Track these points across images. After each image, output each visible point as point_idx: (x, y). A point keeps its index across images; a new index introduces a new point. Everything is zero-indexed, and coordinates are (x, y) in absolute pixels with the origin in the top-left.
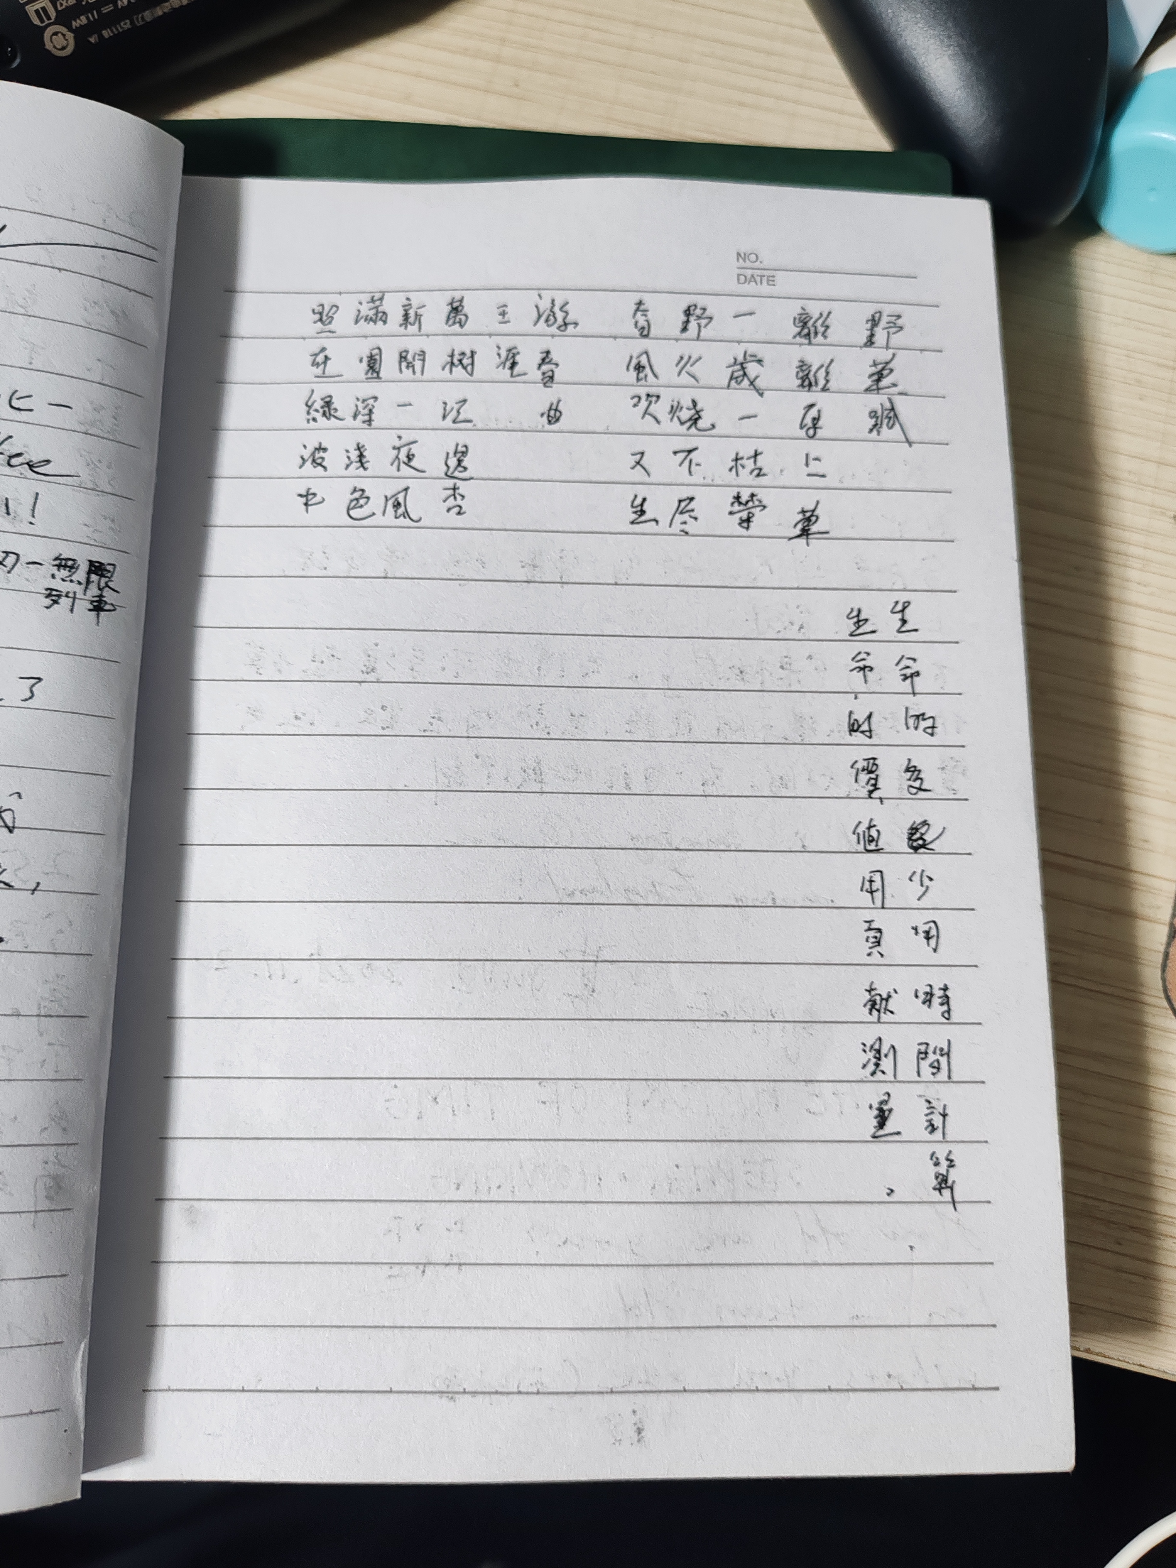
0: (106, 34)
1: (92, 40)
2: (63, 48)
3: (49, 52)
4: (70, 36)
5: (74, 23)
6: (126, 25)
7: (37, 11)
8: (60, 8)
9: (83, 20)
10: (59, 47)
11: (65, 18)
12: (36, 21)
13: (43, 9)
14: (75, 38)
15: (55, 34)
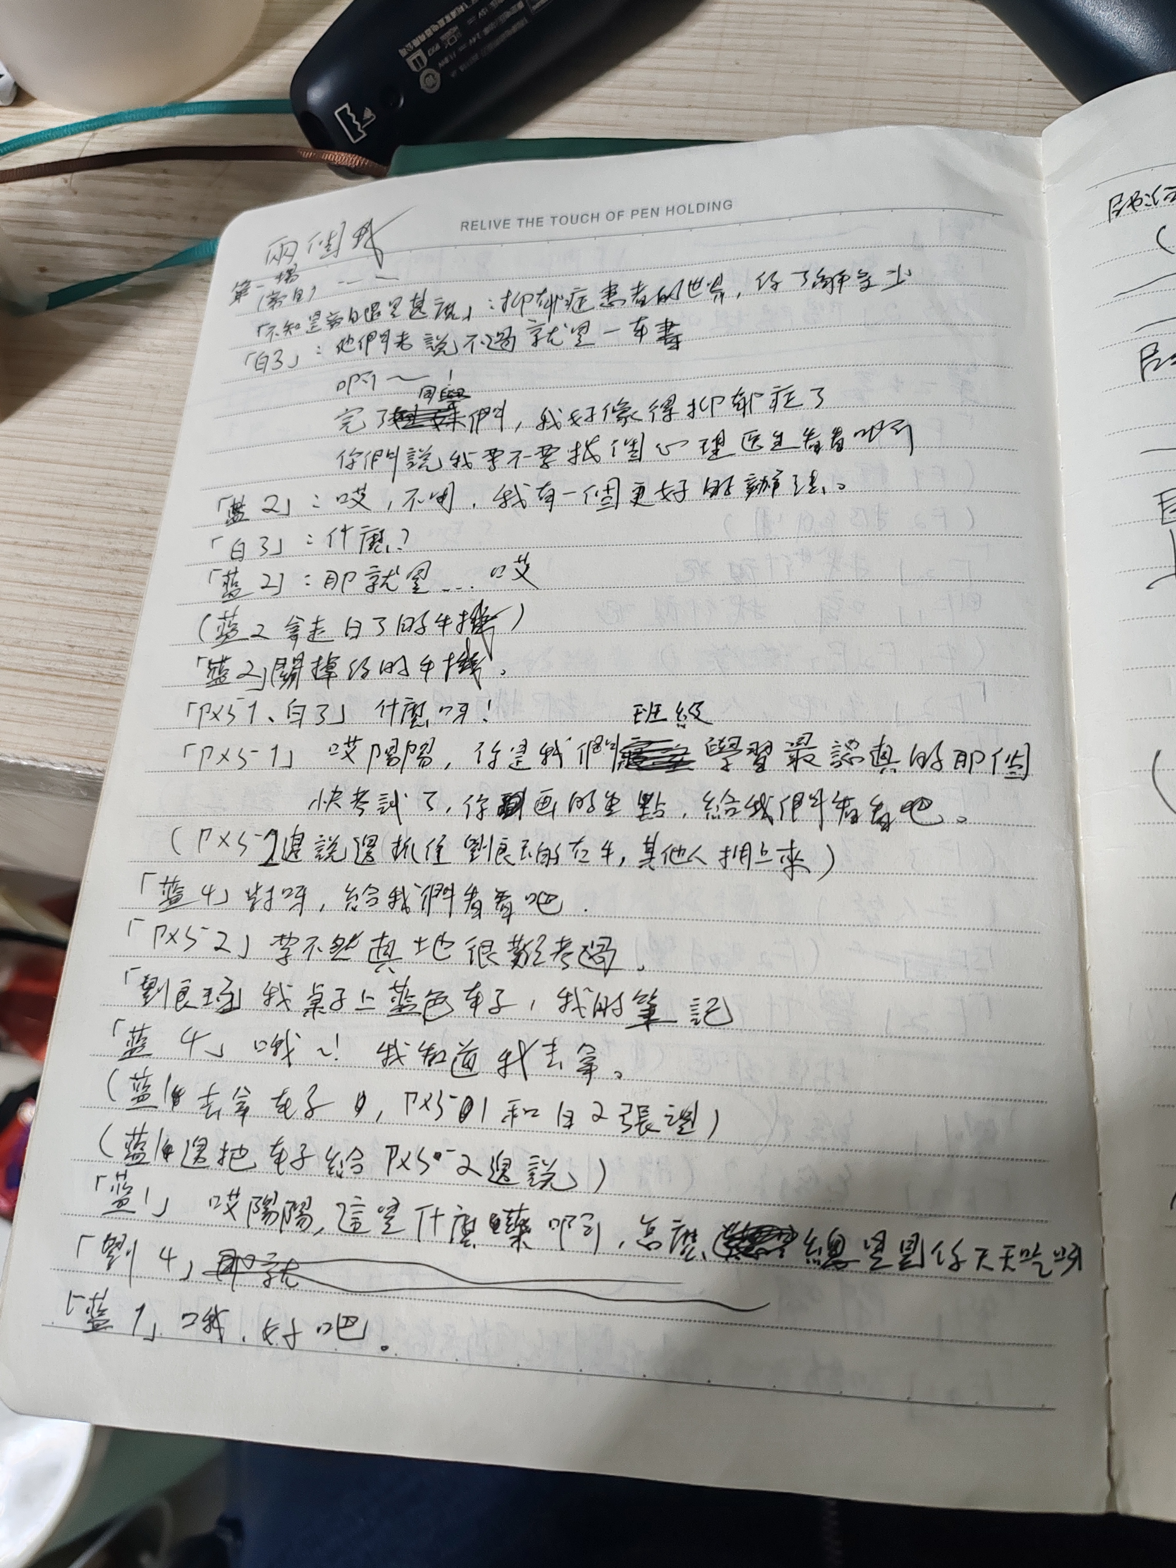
0: (462, 69)
1: (453, 75)
2: (434, 85)
3: (423, 91)
4: (438, 75)
5: (440, 64)
6: (475, 58)
7: (414, 61)
8: (430, 55)
9: (446, 60)
10: (431, 85)
11: (433, 62)
12: (414, 69)
13: (419, 58)
14: (441, 76)
15: (428, 75)
